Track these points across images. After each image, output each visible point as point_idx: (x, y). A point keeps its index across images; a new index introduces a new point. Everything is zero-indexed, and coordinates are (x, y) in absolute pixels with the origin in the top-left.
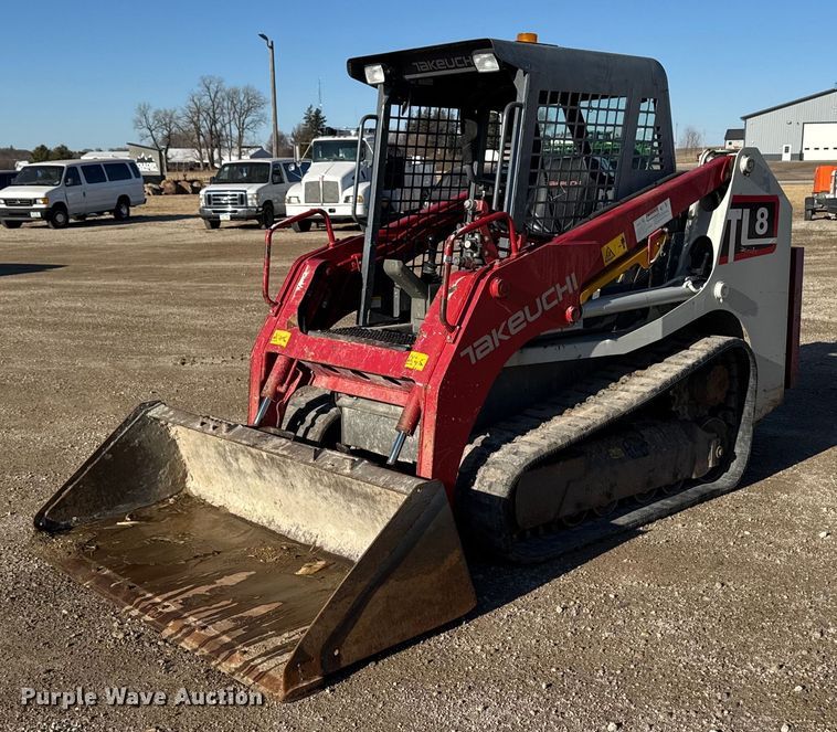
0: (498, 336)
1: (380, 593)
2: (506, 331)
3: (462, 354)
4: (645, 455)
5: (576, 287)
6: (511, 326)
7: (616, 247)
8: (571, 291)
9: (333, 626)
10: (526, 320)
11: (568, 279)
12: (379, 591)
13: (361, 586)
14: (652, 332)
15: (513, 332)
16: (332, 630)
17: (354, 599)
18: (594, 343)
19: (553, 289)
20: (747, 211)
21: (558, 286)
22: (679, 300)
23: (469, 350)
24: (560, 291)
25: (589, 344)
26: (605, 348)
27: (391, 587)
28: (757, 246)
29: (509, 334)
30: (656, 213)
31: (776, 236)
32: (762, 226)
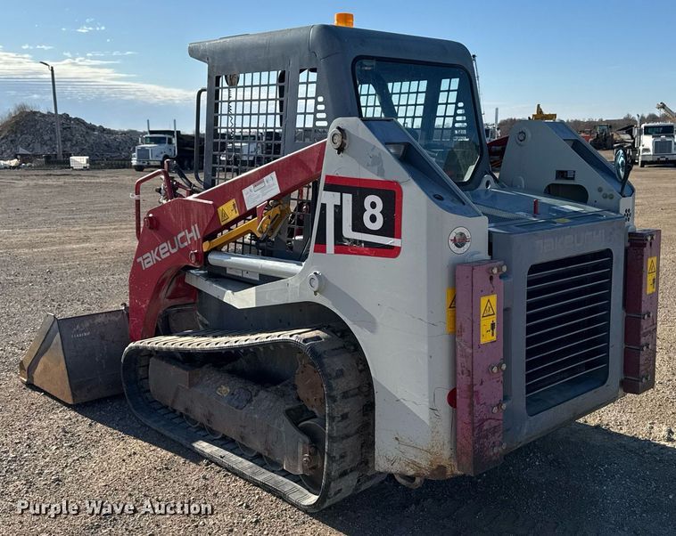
0: (155, 256)
2: (158, 255)
5: (199, 236)
6: (161, 252)
7: (229, 211)
8: (196, 238)
10: (169, 251)
11: (193, 228)
15: (163, 257)
19: (183, 234)
20: (348, 198)
21: (187, 232)
23: (141, 259)
24: (189, 236)
28: (367, 244)
29: (160, 257)
30: (262, 185)
31: (399, 237)
32: (373, 219)
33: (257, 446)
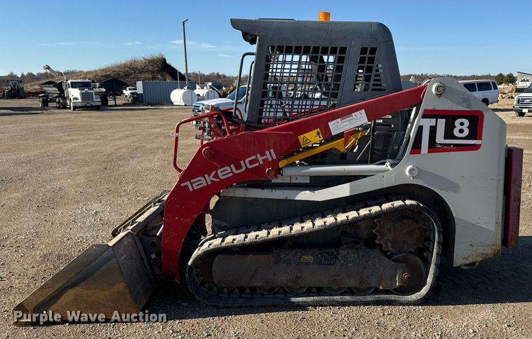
0: (209, 179)
1: (71, 291)
2: (216, 176)
3: (182, 185)
4: (330, 265)
5: (275, 157)
6: (220, 174)
7: (312, 138)
8: (270, 159)
9: (41, 299)
10: (232, 172)
11: (267, 152)
12: (71, 290)
13: (58, 286)
14: (343, 191)
15: (223, 178)
16: (40, 301)
17: (53, 291)
18: (298, 191)
20: (442, 121)
21: (259, 155)
22: (366, 174)
23: (188, 183)
24: (260, 159)
25: (295, 192)
26: (305, 195)
27: (78, 290)
28: (454, 145)
29: (218, 177)
30: (351, 118)
31: (480, 139)
32: (461, 131)
33: (352, 283)
